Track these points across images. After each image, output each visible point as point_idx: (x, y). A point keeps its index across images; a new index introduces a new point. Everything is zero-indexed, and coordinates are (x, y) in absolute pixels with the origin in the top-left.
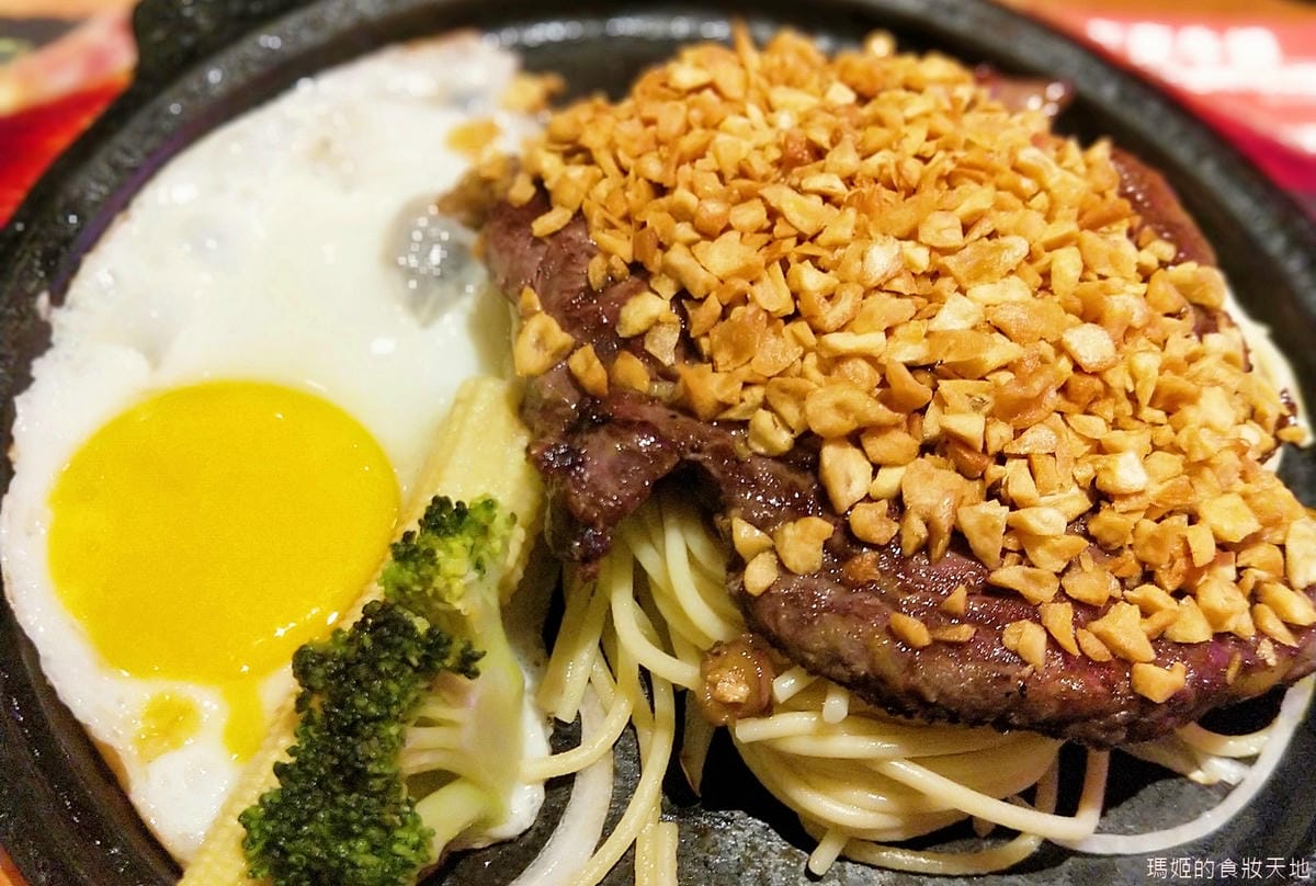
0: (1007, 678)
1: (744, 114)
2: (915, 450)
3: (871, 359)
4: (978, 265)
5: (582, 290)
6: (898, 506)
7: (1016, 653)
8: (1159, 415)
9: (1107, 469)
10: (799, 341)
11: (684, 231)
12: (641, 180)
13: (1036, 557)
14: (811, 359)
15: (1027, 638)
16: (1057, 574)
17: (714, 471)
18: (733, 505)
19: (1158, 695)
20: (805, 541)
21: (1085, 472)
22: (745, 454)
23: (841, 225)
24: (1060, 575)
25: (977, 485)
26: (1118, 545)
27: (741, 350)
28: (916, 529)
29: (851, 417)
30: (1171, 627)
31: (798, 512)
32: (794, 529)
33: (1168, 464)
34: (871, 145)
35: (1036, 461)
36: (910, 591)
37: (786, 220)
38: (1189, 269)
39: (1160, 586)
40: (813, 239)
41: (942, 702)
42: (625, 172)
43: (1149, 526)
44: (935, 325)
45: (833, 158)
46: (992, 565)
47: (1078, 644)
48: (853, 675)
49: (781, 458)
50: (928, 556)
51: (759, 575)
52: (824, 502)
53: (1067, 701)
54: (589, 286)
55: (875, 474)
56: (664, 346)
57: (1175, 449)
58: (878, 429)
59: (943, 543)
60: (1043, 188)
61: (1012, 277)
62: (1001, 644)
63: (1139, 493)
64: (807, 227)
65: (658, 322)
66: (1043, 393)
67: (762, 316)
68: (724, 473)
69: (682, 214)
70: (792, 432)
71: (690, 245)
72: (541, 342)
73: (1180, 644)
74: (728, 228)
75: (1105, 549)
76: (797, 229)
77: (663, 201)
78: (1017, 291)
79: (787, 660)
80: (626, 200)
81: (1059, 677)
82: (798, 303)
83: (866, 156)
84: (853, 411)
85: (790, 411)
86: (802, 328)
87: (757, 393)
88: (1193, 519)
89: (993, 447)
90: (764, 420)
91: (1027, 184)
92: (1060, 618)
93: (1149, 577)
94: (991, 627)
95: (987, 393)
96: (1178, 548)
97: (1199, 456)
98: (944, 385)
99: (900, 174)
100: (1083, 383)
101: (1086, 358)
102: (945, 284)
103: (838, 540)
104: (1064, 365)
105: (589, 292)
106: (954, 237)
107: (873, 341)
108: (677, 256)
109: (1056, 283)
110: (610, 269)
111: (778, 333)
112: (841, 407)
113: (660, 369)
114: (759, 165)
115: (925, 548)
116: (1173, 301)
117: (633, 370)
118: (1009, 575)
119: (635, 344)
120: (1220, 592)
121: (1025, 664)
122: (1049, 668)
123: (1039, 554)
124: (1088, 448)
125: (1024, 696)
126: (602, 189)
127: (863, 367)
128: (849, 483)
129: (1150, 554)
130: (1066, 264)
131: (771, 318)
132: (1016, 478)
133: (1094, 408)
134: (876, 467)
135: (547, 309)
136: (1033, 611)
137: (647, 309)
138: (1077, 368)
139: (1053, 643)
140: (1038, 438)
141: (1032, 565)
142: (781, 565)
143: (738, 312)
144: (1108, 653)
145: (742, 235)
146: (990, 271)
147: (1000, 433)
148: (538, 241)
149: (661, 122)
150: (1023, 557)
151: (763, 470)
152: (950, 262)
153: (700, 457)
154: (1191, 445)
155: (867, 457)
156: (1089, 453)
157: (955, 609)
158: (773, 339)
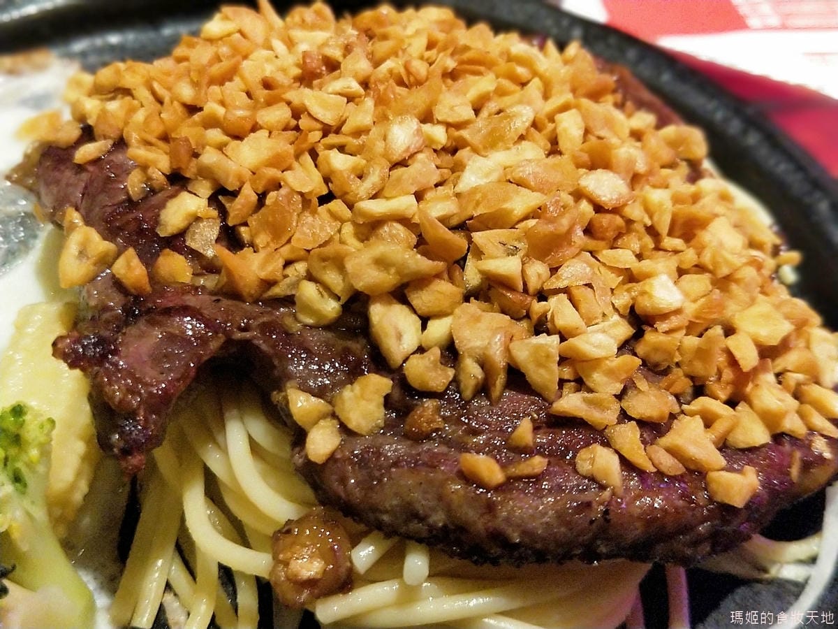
0: (588, 505)
1: (270, 49)
2: (459, 297)
3: (405, 221)
4: (491, 133)
5: (124, 201)
6: (451, 352)
7: (592, 479)
8: (677, 243)
9: (643, 293)
10: (334, 216)
11: (215, 135)
12: (176, 103)
13: (593, 382)
14: (348, 229)
15: (601, 461)
16: (616, 396)
17: (264, 347)
18: (289, 377)
19: (738, 501)
21: (623, 300)
22: (296, 328)
23: (361, 115)
24: (619, 397)
25: (524, 324)
26: (665, 365)
27: (279, 231)
28: (473, 371)
29: (393, 270)
30: (731, 434)
31: (354, 373)
32: (352, 391)
33: (699, 283)
34: (379, 55)
35: (575, 292)
36: (476, 433)
37: (310, 115)
38: (670, 131)
39: (716, 398)
40: (337, 130)
41: (527, 540)
42: (161, 102)
43: (692, 341)
44: (461, 187)
45: (348, 65)
46: (552, 397)
47: (650, 459)
48: (431, 528)
49: (331, 327)
50: (488, 397)
51: (322, 442)
52: (380, 362)
53: (651, 519)
54: (129, 200)
55: (424, 327)
56: (206, 239)
57: (700, 268)
58: (421, 281)
59: (500, 380)
60: (535, 73)
61: (523, 142)
62: (576, 471)
63: (678, 312)
64: (329, 117)
65: (198, 219)
66: (570, 231)
67: (297, 198)
68: (274, 346)
69: (212, 123)
70: (338, 298)
71: (221, 148)
72: (82, 253)
73: (743, 450)
74: (255, 128)
75: (655, 369)
76: (322, 123)
77: (197, 117)
78: (531, 153)
79: (362, 527)
80: (162, 121)
81: (639, 497)
82: (330, 184)
83: (377, 64)
84: (393, 265)
85: (332, 278)
86: (337, 205)
87: (301, 267)
88: (729, 331)
89: (534, 284)
90: (309, 291)
91: (521, 71)
92: (628, 437)
93: (700, 390)
94: (561, 458)
95: (519, 240)
96: (721, 359)
97: (724, 271)
98: (478, 237)
99: (409, 73)
100: (605, 220)
101: (605, 196)
102: (463, 154)
103: (397, 395)
104: (585, 207)
105: (131, 203)
106: (466, 114)
107: (404, 203)
108: (210, 157)
109: (563, 145)
110: (148, 180)
111: (314, 213)
112: (381, 263)
113: (204, 263)
114: (282, 80)
115: (483, 389)
116: (666, 154)
117: (175, 266)
118: (571, 403)
119: (176, 242)
120: (769, 395)
121: (603, 487)
122: (627, 489)
123: (597, 378)
124: (621, 278)
125: (608, 521)
126: (140, 116)
127: (399, 229)
128: (399, 337)
129: (699, 368)
130: (570, 126)
131: (305, 199)
132: (560, 311)
133: (620, 242)
134: (425, 321)
135: (88, 221)
136: (599, 435)
137: (184, 208)
138: (599, 208)
139: (626, 464)
140: (574, 271)
141: (590, 391)
142: (344, 429)
143: (271, 197)
144: (681, 465)
145: (270, 133)
146: (501, 138)
147: (537, 272)
148: (80, 168)
149: (191, 59)
150: (580, 384)
151: (314, 339)
152: (465, 133)
153: (247, 335)
154: (715, 263)
155: (414, 311)
156: (623, 283)
157: (523, 444)
158: (310, 219)
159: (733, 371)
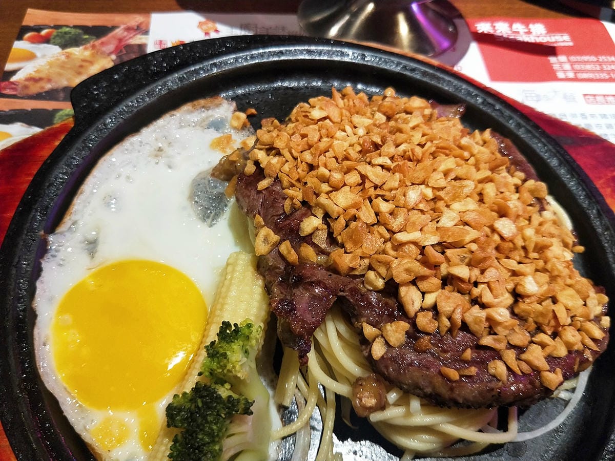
0: (492, 390)
1: (344, 131)
2: (440, 285)
3: (415, 243)
4: (454, 195)
5: (282, 215)
6: (436, 312)
7: (494, 376)
8: (536, 255)
9: (520, 284)
10: (382, 236)
11: (325, 187)
12: (303, 163)
13: (497, 330)
14: (389, 245)
15: (498, 368)
16: (506, 336)
17: (352, 301)
18: (362, 316)
19: (553, 387)
20: (396, 332)
21: (510, 286)
22: (364, 290)
23: (394, 181)
25: (467, 297)
26: (526, 317)
27: (357, 242)
28: (445, 323)
29: (412, 274)
31: (392, 318)
32: (391, 326)
33: (544, 277)
34: (398, 142)
35: (493, 285)
36: (445, 351)
37: (369, 180)
38: (531, 183)
39: (545, 333)
40: (380, 187)
41: (465, 402)
42: (295, 159)
43: (539, 307)
44: (440, 224)
45: (385, 149)
46: (480, 336)
47: (519, 367)
48: (425, 393)
49: (379, 291)
50: (451, 334)
51: (378, 350)
54: (285, 213)
55: (423, 297)
56: (321, 239)
57: (545, 270)
58: (424, 278)
59: (458, 329)
60: (472, 155)
61: (468, 198)
62: (488, 373)
63: (534, 295)
64: (378, 182)
65: (317, 229)
67: (365, 225)
68: (356, 301)
69: (325, 180)
70: (384, 279)
71: (328, 193)
72: (266, 240)
73: (555, 358)
74: (345, 185)
75: (522, 319)
76: (374, 183)
77: (313, 173)
78: (472, 204)
80: (299, 173)
82: (378, 217)
83: (397, 146)
84: (413, 272)
85: (383, 271)
86: (382, 229)
87: (366, 262)
88: (555, 302)
89: (473, 279)
90: (371, 275)
91: (466, 154)
92: (510, 355)
93: (540, 329)
94: (482, 364)
95: (466, 253)
96: (551, 315)
97: (556, 273)
98: (449, 252)
99: (413, 155)
100: (505, 245)
101: (506, 234)
102: (441, 204)
103: (411, 331)
104: (497, 238)
105: (287, 217)
106: (442, 183)
107: (415, 235)
108: (323, 199)
109: (486, 199)
110: (293, 205)
111: (371, 232)
112: (408, 271)
113: (320, 250)
114: (353, 154)
115: (450, 331)
116: (530, 199)
117: (308, 251)
118: (487, 341)
119: (308, 239)
120: (571, 335)
121: (499, 380)
122: (508, 380)
124: (510, 274)
125: (500, 396)
126: (286, 168)
127: (413, 247)
128: (413, 303)
129: (540, 320)
130: (490, 190)
131: (368, 226)
132: (484, 292)
133: (510, 256)
134: (423, 294)
135: (267, 224)
137: (311, 224)
138: (502, 239)
139: (509, 369)
140: (491, 274)
141: (496, 334)
142: (387, 343)
143: (353, 224)
144: (530, 369)
145: (351, 188)
147: (475, 274)
148: (259, 192)
149: (309, 136)
150: (491, 331)
151: (373, 298)
152: (441, 194)
153: (344, 294)
154: (552, 269)
155: (419, 290)
156: (511, 276)
157: (467, 359)
158: (370, 237)
159: (555, 322)
